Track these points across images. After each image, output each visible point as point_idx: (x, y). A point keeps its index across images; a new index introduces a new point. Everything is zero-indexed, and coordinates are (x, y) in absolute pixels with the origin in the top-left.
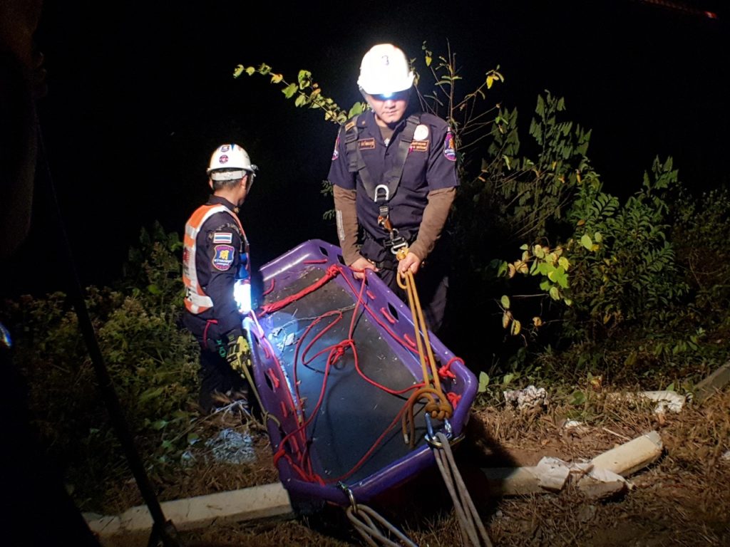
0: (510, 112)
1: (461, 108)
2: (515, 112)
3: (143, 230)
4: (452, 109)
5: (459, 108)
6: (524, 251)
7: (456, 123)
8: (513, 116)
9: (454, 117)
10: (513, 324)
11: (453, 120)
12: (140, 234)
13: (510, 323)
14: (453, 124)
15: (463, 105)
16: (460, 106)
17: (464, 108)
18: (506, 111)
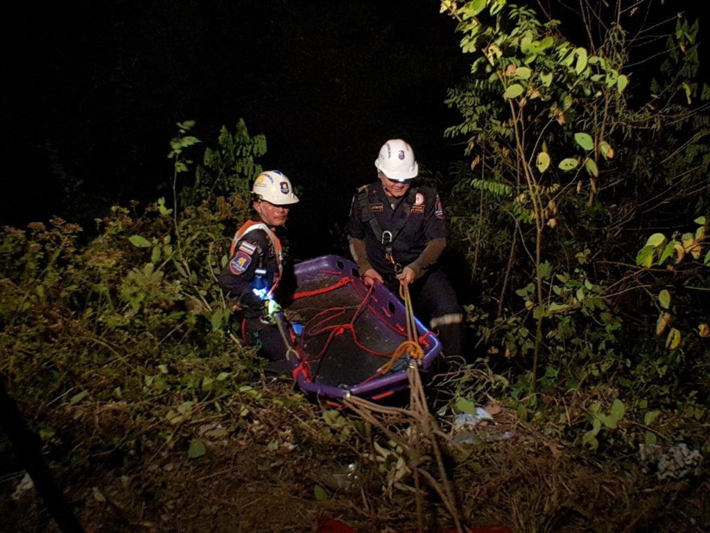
0: (690, 24)
1: (632, 12)
2: (696, 25)
3: (223, 129)
4: (619, 13)
5: (628, 12)
6: (699, 226)
7: (623, 32)
8: (694, 30)
9: (621, 23)
10: (671, 335)
11: (620, 27)
12: (219, 134)
13: (667, 331)
14: (620, 32)
15: (634, 10)
16: (631, 9)
17: (636, 12)
18: (686, 22)
